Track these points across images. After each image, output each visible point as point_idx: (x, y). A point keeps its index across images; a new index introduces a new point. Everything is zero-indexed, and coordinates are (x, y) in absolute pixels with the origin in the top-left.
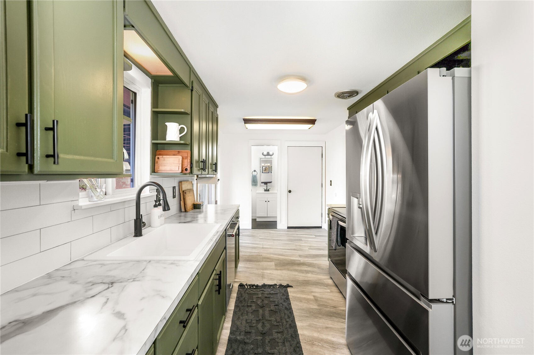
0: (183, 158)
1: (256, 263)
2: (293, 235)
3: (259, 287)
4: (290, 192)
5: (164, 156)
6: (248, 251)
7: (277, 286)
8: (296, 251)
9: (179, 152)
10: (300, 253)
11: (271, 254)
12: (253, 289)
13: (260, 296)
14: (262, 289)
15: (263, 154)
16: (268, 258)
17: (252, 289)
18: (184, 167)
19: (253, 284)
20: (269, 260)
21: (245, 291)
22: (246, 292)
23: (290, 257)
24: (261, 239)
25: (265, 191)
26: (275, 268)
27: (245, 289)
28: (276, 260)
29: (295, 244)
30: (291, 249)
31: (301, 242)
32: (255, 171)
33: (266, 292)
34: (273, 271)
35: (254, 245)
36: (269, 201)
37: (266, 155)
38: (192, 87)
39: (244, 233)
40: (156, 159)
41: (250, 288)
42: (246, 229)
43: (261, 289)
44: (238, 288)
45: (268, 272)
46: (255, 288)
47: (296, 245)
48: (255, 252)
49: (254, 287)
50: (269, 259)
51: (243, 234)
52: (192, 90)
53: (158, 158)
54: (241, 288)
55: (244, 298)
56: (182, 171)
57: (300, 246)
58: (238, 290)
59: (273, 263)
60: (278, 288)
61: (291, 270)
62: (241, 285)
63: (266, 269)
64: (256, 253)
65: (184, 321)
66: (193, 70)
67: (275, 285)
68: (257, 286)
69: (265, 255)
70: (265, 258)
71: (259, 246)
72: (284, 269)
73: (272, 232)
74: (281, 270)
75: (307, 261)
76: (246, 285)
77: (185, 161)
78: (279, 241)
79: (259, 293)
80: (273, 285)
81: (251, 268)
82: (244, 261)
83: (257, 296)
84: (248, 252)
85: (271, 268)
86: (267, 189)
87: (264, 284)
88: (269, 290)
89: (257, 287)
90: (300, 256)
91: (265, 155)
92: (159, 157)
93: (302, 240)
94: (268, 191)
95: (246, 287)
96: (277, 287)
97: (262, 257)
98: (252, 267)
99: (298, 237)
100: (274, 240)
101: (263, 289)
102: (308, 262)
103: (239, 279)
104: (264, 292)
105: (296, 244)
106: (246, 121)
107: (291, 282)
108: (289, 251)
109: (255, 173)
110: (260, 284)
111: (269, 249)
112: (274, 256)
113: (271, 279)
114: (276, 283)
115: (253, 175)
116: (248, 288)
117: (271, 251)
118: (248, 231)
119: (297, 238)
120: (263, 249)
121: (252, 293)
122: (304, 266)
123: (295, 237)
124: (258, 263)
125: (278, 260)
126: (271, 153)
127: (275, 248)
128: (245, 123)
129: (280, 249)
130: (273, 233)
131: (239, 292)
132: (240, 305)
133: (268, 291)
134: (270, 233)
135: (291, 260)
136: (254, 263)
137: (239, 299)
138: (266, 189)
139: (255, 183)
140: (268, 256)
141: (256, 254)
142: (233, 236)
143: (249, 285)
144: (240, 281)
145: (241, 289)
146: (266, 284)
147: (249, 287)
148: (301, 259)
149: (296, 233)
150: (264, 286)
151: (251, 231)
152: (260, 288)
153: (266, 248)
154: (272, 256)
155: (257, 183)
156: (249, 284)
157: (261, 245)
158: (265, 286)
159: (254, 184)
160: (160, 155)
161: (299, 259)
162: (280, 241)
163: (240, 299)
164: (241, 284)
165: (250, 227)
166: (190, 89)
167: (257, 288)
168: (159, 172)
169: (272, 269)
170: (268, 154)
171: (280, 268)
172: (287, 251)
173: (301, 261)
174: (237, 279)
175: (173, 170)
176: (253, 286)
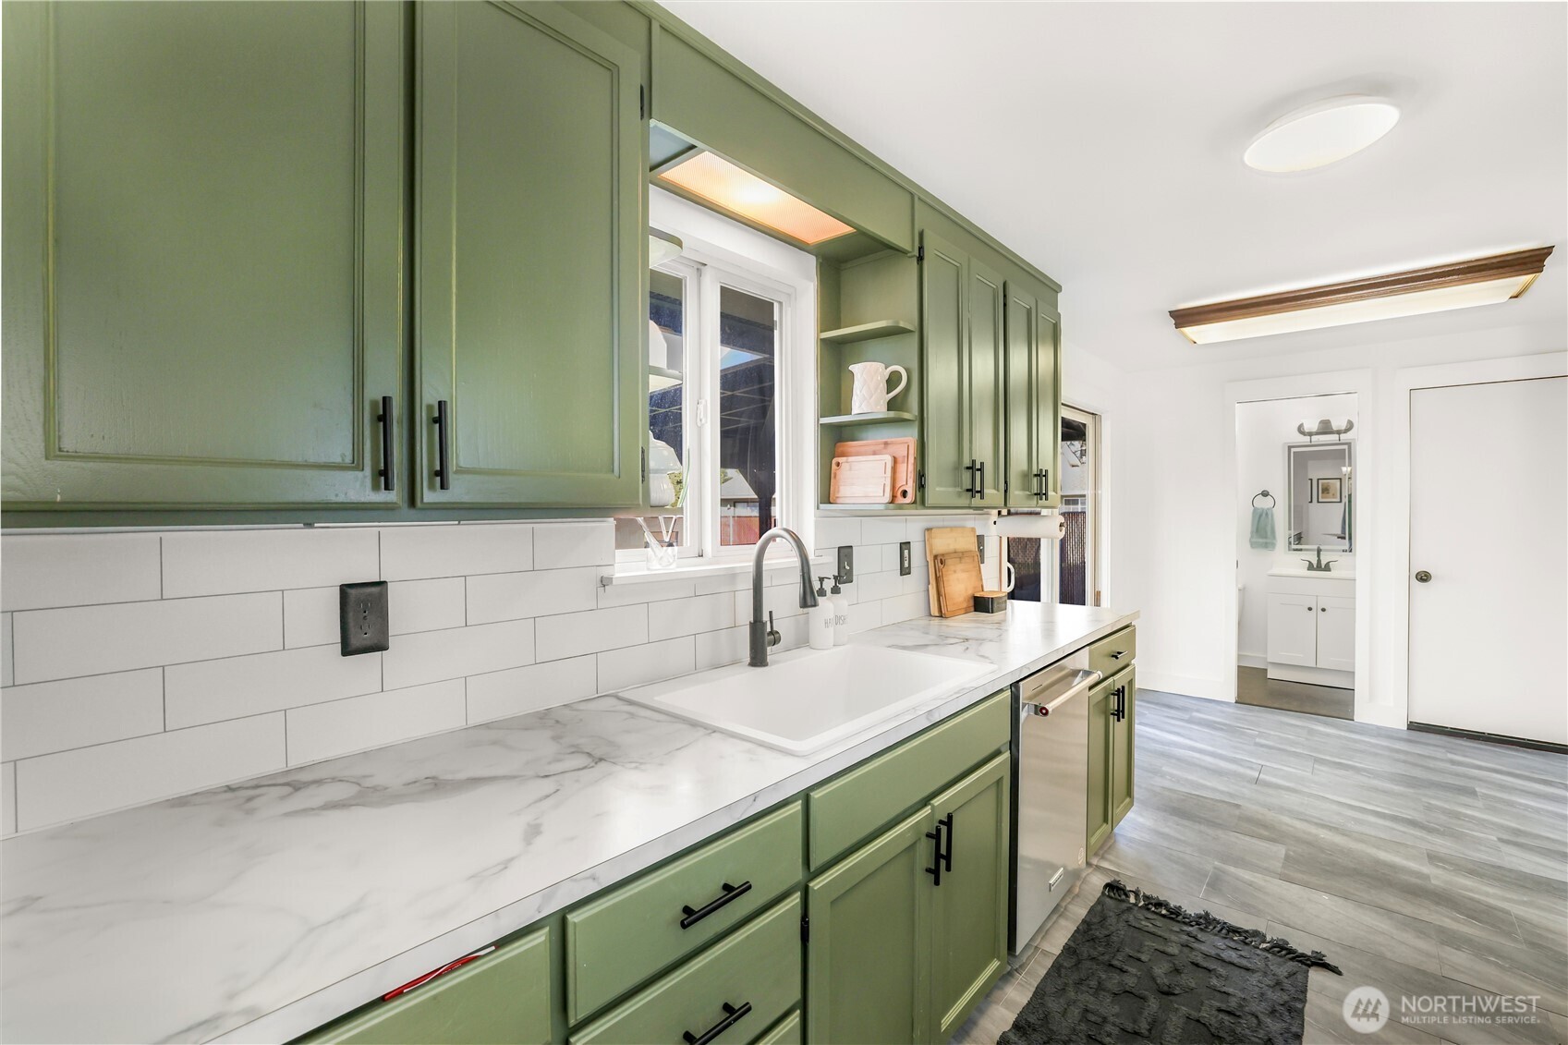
0: (895, 460)
1: (1203, 828)
2: (1432, 764)
3: (1180, 917)
4: (1424, 577)
5: (851, 459)
6: (1190, 777)
7: (1264, 942)
8: (1418, 833)
9: (886, 444)
10: (1443, 845)
11: (1282, 810)
12: (1155, 917)
13: (1173, 949)
14: (1191, 929)
15: (1301, 430)
16: (1265, 826)
17: (1150, 916)
18: (898, 485)
19: (1161, 898)
20: (1266, 833)
21: (1123, 912)
22: (1125, 917)
23: (1378, 848)
24: (1262, 746)
25: (1311, 567)
26: (1279, 870)
27: (1124, 906)
28: (1299, 840)
29: (1424, 799)
30: (1394, 818)
31: (1464, 799)
32: (1265, 494)
33: (1203, 948)
34: (1268, 878)
35: (1223, 764)
36: (1323, 610)
37: (1317, 433)
38: (921, 248)
39: (1198, 711)
40: (834, 466)
41: (1146, 907)
42: (1214, 701)
43: (1185, 928)
44: (1103, 893)
45: (1246, 875)
46: (1164, 916)
47: (1429, 808)
48: (1214, 790)
49: (1164, 912)
50: (1271, 832)
51: (1195, 714)
52: (920, 259)
53: (838, 464)
54: (1111, 898)
55: (1107, 933)
56: (894, 497)
57: (1457, 815)
58: (1099, 902)
59: (1281, 850)
60: (1265, 950)
61: (1360, 903)
62: (1114, 888)
63: (1240, 862)
64: (1222, 792)
65: (693, 910)
66: (922, 197)
67: (1256, 934)
68: (1175, 914)
69: (1252, 809)
70: (1249, 820)
71: (1241, 770)
72: (1327, 890)
73: (1321, 728)
74: (1306, 885)
75: (1471, 891)
76: (1136, 893)
77: (902, 468)
78: (1343, 772)
79: (1173, 938)
80: (1247, 931)
81: (1178, 840)
82: (1158, 809)
83: (1161, 948)
84: (1187, 780)
85: (1265, 865)
86: (1319, 561)
87: (1207, 914)
88: (1220, 943)
89: (1172, 913)
90: (1433, 858)
91: (1310, 434)
92: (841, 460)
93: (1473, 793)
94: (1327, 568)
95: (1132, 900)
96: (1264, 945)
97: (1237, 812)
98: (1183, 838)
99: (1457, 775)
100: (1317, 760)
101: (1193, 930)
102: (1472, 899)
103: (1118, 866)
104: (1196, 945)
105: (1433, 802)
106: (1183, 318)
107: (1338, 949)
108: (1381, 822)
109: (1264, 503)
110: (1192, 907)
111: (1284, 792)
112: (1298, 824)
113: (1247, 908)
114: (1262, 930)
115: (1255, 510)
116: (1135, 905)
117: (1291, 801)
118: (1219, 707)
119: (1450, 780)
120: (1254, 787)
121: (1146, 929)
122: (1439, 909)
123: (1442, 771)
124: (1210, 831)
125: (1309, 843)
126: (1338, 423)
127: (1310, 795)
128: (1178, 326)
129: (1340, 803)
130: (1328, 735)
131: (1099, 908)
132: (1085, 950)
133: (1212, 943)
134: (1311, 732)
135: (1378, 862)
136: (1197, 826)
137: (1091, 930)
138: (1315, 563)
139: (1266, 538)
140: (1270, 816)
141: (1217, 796)
142: (1044, 711)
143: (1146, 897)
144: (1118, 874)
145: (1108, 899)
146: (1215, 914)
147: (1142, 903)
148: (1439, 872)
149: (1450, 756)
150: (1205, 921)
151: (1231, 710)
152: (1185, 923)
153: (1268, 784)
154: (1286, 819)
155: (1274, 537)
156: (1148, 893)
157: (1252, 768)
158: (1210, 924)
159: (1261, 540)
160: (843, 455)
161: (1426, 869)
162: (1349, 773)
163: (1090, 932)
164: (1116, 884)
165: (1231, 696)
166: (914, 256)
167: (1172, 919)
168: (839, 501)
169: (1267, 871)
170: (1326, 428)
171: (1305, 877)
172: (1372, 819)
173: (1433, 881)
174: (1110, 862)
175: (871, 495)
176: (1159, 904)
